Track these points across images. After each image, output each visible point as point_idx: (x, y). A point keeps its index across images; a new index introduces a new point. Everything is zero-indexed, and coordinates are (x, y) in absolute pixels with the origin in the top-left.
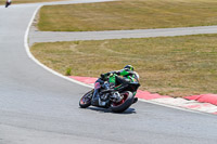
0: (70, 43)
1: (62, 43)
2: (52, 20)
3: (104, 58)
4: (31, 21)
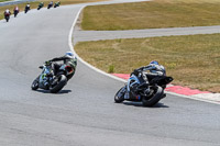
0: (112, 41)
1: (105, 41)
2: (95, 20)
3: (145, 55)
4: (75, 21)
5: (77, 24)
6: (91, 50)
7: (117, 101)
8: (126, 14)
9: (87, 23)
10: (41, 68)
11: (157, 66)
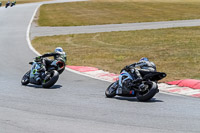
4: (32, 18)
5: (34, 21)
6: (46, 44)
7: (108, 96)
8: (78, 11)
9: (43, 20)
10: (31, 63)
11: (147, 62)
